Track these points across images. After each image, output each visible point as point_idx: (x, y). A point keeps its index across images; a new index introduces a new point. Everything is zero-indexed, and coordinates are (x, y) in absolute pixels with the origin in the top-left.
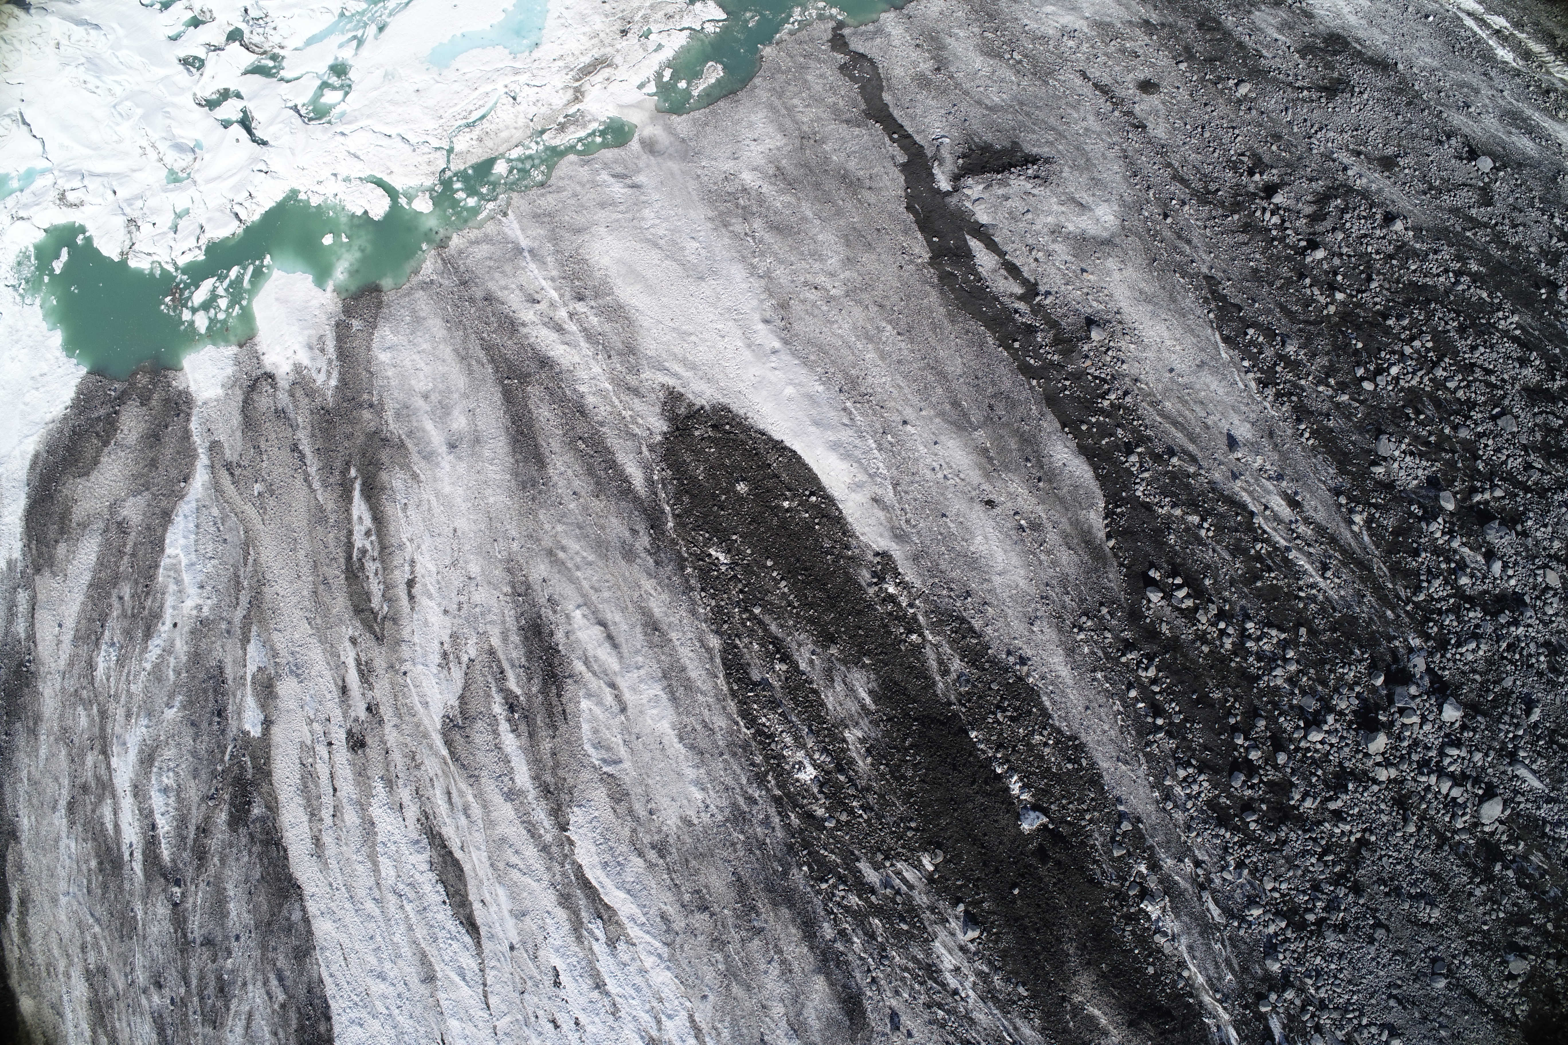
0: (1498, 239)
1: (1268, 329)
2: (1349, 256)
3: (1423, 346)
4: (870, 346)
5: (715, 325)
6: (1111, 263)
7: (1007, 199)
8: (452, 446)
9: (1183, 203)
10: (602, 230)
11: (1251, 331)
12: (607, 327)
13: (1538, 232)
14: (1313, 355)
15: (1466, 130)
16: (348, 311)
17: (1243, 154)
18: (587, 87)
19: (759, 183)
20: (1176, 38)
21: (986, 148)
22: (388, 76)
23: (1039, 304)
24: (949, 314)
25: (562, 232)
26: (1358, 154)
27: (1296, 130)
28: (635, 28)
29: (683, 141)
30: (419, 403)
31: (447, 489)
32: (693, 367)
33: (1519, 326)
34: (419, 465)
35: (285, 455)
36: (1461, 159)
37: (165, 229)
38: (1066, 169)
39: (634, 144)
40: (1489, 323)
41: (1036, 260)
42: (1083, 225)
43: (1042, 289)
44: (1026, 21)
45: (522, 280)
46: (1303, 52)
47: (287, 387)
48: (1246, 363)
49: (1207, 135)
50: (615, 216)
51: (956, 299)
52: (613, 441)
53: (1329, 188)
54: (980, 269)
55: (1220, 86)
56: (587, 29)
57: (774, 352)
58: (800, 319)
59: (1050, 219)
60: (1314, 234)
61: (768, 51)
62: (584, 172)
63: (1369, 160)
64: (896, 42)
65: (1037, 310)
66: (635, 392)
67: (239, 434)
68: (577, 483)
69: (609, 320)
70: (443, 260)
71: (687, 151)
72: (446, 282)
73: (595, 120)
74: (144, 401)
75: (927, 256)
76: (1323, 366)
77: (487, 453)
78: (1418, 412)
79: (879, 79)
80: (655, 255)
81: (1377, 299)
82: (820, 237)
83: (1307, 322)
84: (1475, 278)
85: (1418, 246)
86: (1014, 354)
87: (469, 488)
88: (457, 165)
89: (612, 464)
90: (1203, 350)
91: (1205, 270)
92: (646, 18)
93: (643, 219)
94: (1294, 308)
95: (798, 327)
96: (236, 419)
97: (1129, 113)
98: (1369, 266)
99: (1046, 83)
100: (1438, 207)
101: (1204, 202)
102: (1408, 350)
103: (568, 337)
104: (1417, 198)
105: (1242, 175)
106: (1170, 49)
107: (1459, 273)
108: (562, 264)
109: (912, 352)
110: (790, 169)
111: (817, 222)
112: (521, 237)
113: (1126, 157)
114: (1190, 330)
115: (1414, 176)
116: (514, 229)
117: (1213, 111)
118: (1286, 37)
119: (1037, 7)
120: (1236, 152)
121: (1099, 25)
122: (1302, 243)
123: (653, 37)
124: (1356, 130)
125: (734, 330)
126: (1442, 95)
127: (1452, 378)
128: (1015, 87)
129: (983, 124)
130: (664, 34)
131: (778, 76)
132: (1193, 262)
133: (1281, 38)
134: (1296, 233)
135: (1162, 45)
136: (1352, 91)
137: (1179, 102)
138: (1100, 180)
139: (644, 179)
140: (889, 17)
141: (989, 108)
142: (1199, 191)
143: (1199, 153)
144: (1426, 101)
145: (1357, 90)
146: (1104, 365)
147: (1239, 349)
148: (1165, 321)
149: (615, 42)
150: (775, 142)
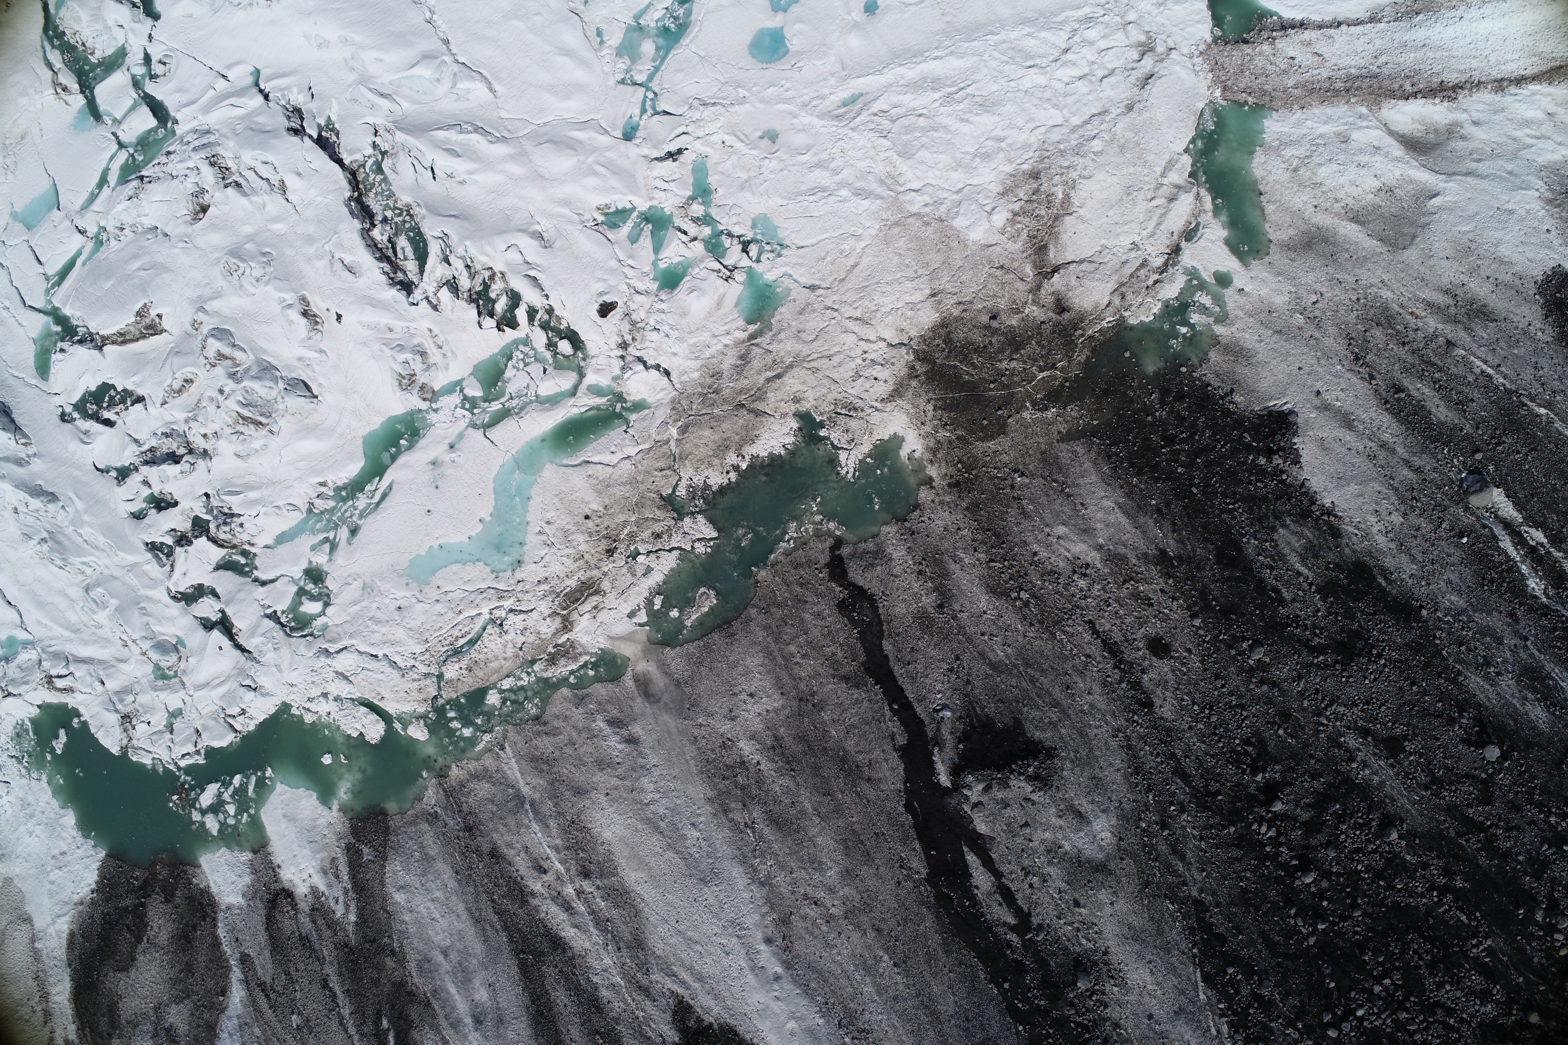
0: (1490, 846)
1: (1248, 964)
2: (1338, 874)
3: (1393, 983)
4: (868, 979)
5: (719, 940)
6: (1104, 896)
7: (1007, 805)
8: (477, 1020)
9: (1182, 809)
10: (603, 799)
11: (1230, 971)
12: (614, 913)
13: (1530, 836)
14: (1286, 995)
15: (1481, 698)
16: (355, 831)
17: (1247, 742)
18: (575, 616)
19: (757, 757)
20: (1193, 578)
21: (987, 724)
22: (367, 589)
23: (1030, 940)
24: (945, 943)
25: (563, 789)
26: (1365, 733)
27: (1306, 703)
28: (622, 547)
29: (678, 684)
30: (440, 959)
32: (700, 979)
33: (1490, 951)
34: (447, 1031)
35: (316, 989)
36: (1470, 744)
37: (161, 727)
38: (1068, 765)
39: (628, 681)
40: (1461, 950)
41: (1031, 886)
42: (1079, 844)
43: (1035, 921)
44: (1035, 547)
45: (527, 839)
46: (1326, 590)
47: (307, 909)
48: (1221, 1006)
49: (1214, 718)
50: (614, 781)
51: (951, 924)
52: (629, 1041)
53: (1330, 785)
54: (976, 892)
55: (1233, 652)
56: (570, 551)
57: (777, 978)
58: (802, 938)
59: (1047, 835)
60: (1307, 847)
62: (578, 715)
63: (1377, 742)
64: (898, 570)
65: (1029, 945)
66: (645, 991)
67: (267, 953)
69: (617, 906)
70: (444, 790)
71: (682, 700)
72: (451, 823)
73: (586, 653)
74: (169, 898)
75: (924, 872)
76: (1295, 1007)
77: (511, 1035)
79: (880, 623)
80: (655, 842)
81: (1357, 929)
82: (819, 840)
83: (1286, 956)
84: (1459, 895)
85: (1408, 858)
86: (1003, 992)
88: (448, 694)
90: (1182, 992)
91: (1195, 893)
92: (632, 536)
93: (642, 790)
94: (1276, 939)
95: (799, 947)
96: (262, 937)
97: (1137, 685)
98: (1356, 888)
99: (1053, 634)
100: (1436, 806)
101: (1203, 807)
102: (1377, 989)
103: (578, 919)
104: (1417, 794)
105: (1244, 773)
106: (1186, 596)
107: (1444, 890)
108: (565, 831)
109: (907, 986)
110: (788, 741)
111: (816, 820)
112: (521, 782)
113: (1129, 747)
114: (1173, 970)
115: (1419, 763)
116: (513, 770)
117: (1223, 686)
118: (1310, 569)
119: (1047, 526)
120: (1241, 740)
121: (1113, 558)
122: (1295, 862)
123: (641, 559)
124: (1368, 703)
125: (738, 947)
126: (1463, 648)
127: (1413, 1019)
128: (1020, 639)
129: (986, 688)
130: (653, 557)
131: (774, 610)
132: (1184, 883)
133: (1305, 571)
134: (1290, 849)
135: (1177, 590)
136: (1370, 653)
137: (1189, 670)
138: (1100, 779)
139: (641, 732)
140: (890, 531)
141: (993, 666)
142: (1198, 791)
143: (1204, 742)
144: (1444, 659)
145: (1375, 652)
146: (1088, 1010)
147: (1217, 989)
148: (1150, 962)
149: (602, 564)
150: (771, 702)
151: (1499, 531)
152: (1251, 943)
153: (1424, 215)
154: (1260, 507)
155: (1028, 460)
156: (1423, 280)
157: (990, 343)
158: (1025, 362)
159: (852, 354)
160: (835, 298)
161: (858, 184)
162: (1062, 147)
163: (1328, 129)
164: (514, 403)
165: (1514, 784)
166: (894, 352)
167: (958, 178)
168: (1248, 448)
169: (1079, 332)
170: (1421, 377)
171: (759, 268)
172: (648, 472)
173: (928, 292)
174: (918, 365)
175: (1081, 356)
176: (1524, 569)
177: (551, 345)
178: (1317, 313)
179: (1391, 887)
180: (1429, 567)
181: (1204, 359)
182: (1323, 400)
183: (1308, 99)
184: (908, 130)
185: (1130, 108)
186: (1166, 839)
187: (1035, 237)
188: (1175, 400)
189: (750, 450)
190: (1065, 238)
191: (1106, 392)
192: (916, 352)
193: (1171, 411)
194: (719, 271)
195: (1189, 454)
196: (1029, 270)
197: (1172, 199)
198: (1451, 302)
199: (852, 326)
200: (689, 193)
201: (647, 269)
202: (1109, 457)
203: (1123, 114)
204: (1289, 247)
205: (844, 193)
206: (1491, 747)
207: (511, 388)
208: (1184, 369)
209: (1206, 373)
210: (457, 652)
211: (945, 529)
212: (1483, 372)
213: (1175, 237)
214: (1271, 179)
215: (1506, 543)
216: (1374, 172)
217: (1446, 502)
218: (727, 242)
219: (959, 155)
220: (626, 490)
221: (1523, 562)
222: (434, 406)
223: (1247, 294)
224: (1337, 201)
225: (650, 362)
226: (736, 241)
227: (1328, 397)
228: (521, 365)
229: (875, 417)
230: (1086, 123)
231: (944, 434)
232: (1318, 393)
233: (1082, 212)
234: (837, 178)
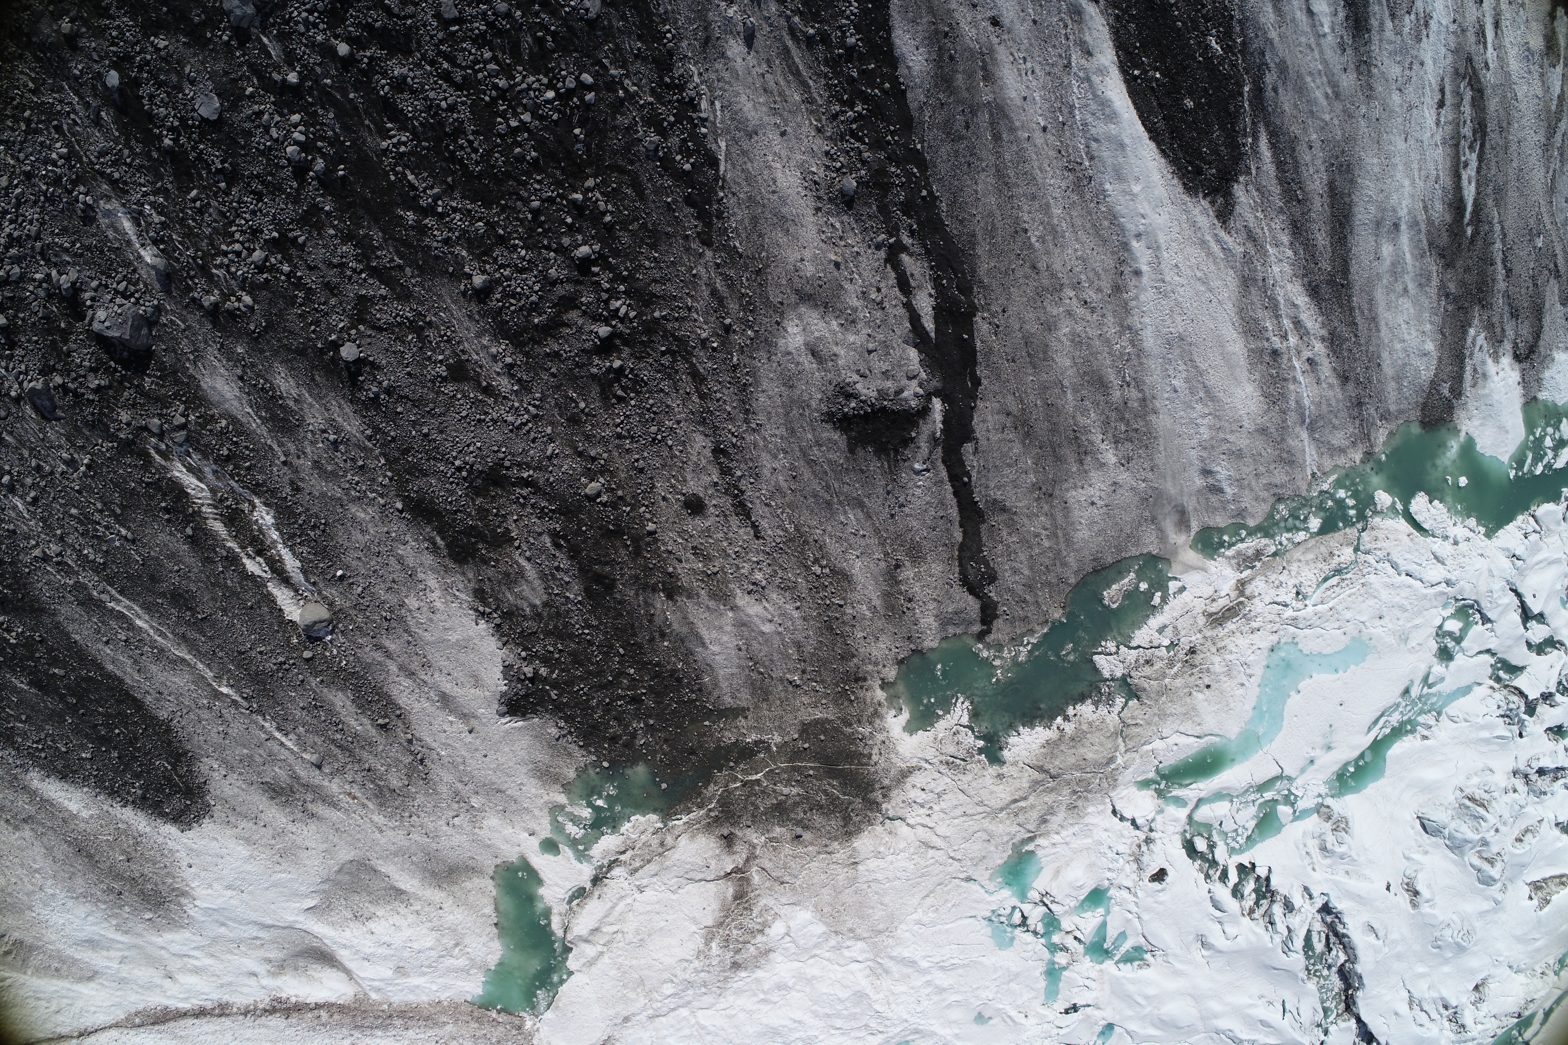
0: (366, 251)
1: (666, 170)
2: (548, 248)
3: (507, 120)
4: (1055, 222)
5: (1180, 280)
6: (809, 270)
7: (885, 373)
8: (1396, 226)
9: (704, 342)
10: (1246, 424)
11: (687, 167)
12: (1260, 314)
13: (316, 255)
14: (630, 129)
15: (348, 409)
16: (1450, 409)
17: (622, 401)
18: (1233, 594)
19: (1103, 447)
20: (646, 569)
21: (881, 451)
22: (1405, 639)
23: (891, 236)
24: (973, 245)
25: (1275, 435)
26: (488, 390)
27: (549, 430)
28: (1181, 655)
29: (1153, 520)
30: (1411, 286)
31: (1407, 183)
32: (1203, 243)
33: (385, 135)
34: (1422, 217)
35: (1516, 268)
36: (372, 364)
38: (814, 404)
39: (1195, 526)
41: (879, 290)
42: (822, 324)
43: (882, 254)
44: (796, 614)
45: (1316, 391)
46: (504, 540)
47: (1506, 340)
48: (704, 130)
49: (654, 429)
50: (1231, 438)
51: (963, 263)
52: (1275, 189)
53: (539, 343)
54: (933, 292)
55: (620, 493)
56: (1228, 657)
57: (1138, 236)
58: (1106, 271)
59: (851, 338)
60: (578, 282)
61: (1057, 614)
62: (1247, 501)
63: (476, 379)
64: (932, 606)
65: (893, 231)
66: (1251, 237)
67: (1547, 305)
68: (1308, 158)
69: (1256, 321)
70: (1370, 441)
71: (1155, 505)
72: (1372, 411)
73: (1228, 558)
75: (978, 319)
76: (622, 114)
77: (1372, 209)
78: (540, 41)
79: (960, 559)
80: (1213, 379)
81: (537, 186)
82: (1068, 363)
83: (622, 171)
84: (412, 203)
85: (464, 253)
86: (928, 186)
87: (1391, 177)
88: (1352, 533)
89: (1280, 165)
90: (744, 153)
91: (709, 254)
92: (1171, 664)
93: (1210, 428)
94: (629, 191)
95: (1110, 262)
96: (1547, 321)
97: (725, 471)
98: (531, 231)
99: (797, 529)
100: (421, 303)
101: (682, 341)
102: (526, 117)
103: (1292, 312)
104: (441, 319)
105: (632, 370)
106: (657, 553)
107: (430, 211)
108: (1283, 396)
109: (1019, 208)
110: (1071, 458)
111: (1066, 383)
112: (1306, 443)
113: (747, 412)
114: (749, 179)
115: (434, 350)
116: (1310, 455)
117: (637, 460)
118: (517, 563)
119: (779, 633)
120: (627, 404)
121: (723, 597)
122: (595, 269)
123: (1166, 642)
124: (479, 421)
125: (1167, 270)
126: (360, 463)
127: (490, 76)
128: (829, 528)
129: (873, 485)
130: (1155, 644)
131: (1054, 581)
132: (718, 266)
133: (523, 562)
134: (598, 283)
135: (664, 560)
136: (470, 472)
137: (668, 480)
138: (784, 385)
139: (1196, 479)
140: (930, 642)
141: (861, 505)
142: (683, 357)
143: (668, 406)
144: (384, 455)
145: (464, 474)
146: (847, 152)
147: (706, 149)
148: (774, 192)
149: (1201, 641)
150: (1077, 496)
151: (298, 577)
152: (658, 191)
153: (324, 891)
154: (556, 627)
155: (783, 695)
156: (337, 830)
157: (805, 813)
158: (774, 791)
159: (942, 815)
160: (950, 869)
161: (909, 970)
162: (703, 990)
163: (415, 981)
164: (1252, 797)
165: (327, 314)
166: (900, 813)
167: (812, 969)
168: (555, 685)
169: (712, 814)
170: (356, 735)
171: (1015, 901)
172: (1149, 724)
173: (860, 867)
174: (880, 799)
175: (714, 790)
176: (275, 535)
177: (1212, 846)
178: (456, 806)
179: (491, 225)
180: (383, 549)
181: (582, 771)
182: (467, 723)
183: (433, 1010)
184: (853, 1017)
185: (626, 1019)
186: (727, 314)
187: (745, 909)
188: (620, 736)
189: (1050, 734)
190: (715, 905)
191: (692, 752)
192: (879, 811)
193: (627, 726)
194: (1053, 902)
195: (619, 685)
196: (756, 878)
197: (596, 930)
198: (310, 806)
199: (938, 842)
200: (1065, 973)
201: (1116, 909)
202: (700, 690)
203: (634, 1015)
204: (472, 870)
205: (924, 964)
206: (351, 359)
207: (1253, 810)
208: (606, 764)
209: (582, 758)
210: (1338, 571)
211: (878, 639)
212: (286, 735)
213: (596, 894)
214: (484, 939)
215: (291, 564)
216: (374, 937)
217: (353, 612)
218: (1040, 928)
219: (808, 990)
220: (1171, 708)
221: (275, 542)
222: (1320, 800)
223: (526, 830)
224: (417, 912)
225: (1129, 824)
226: (1032, 928)
227: (462, 726)
228: (1240, 831)
229: (930, 754)
230: (673, 1010)
231: (864, 730)
232: (470, 732)
233: (694, 928)
234: (928, 977)
